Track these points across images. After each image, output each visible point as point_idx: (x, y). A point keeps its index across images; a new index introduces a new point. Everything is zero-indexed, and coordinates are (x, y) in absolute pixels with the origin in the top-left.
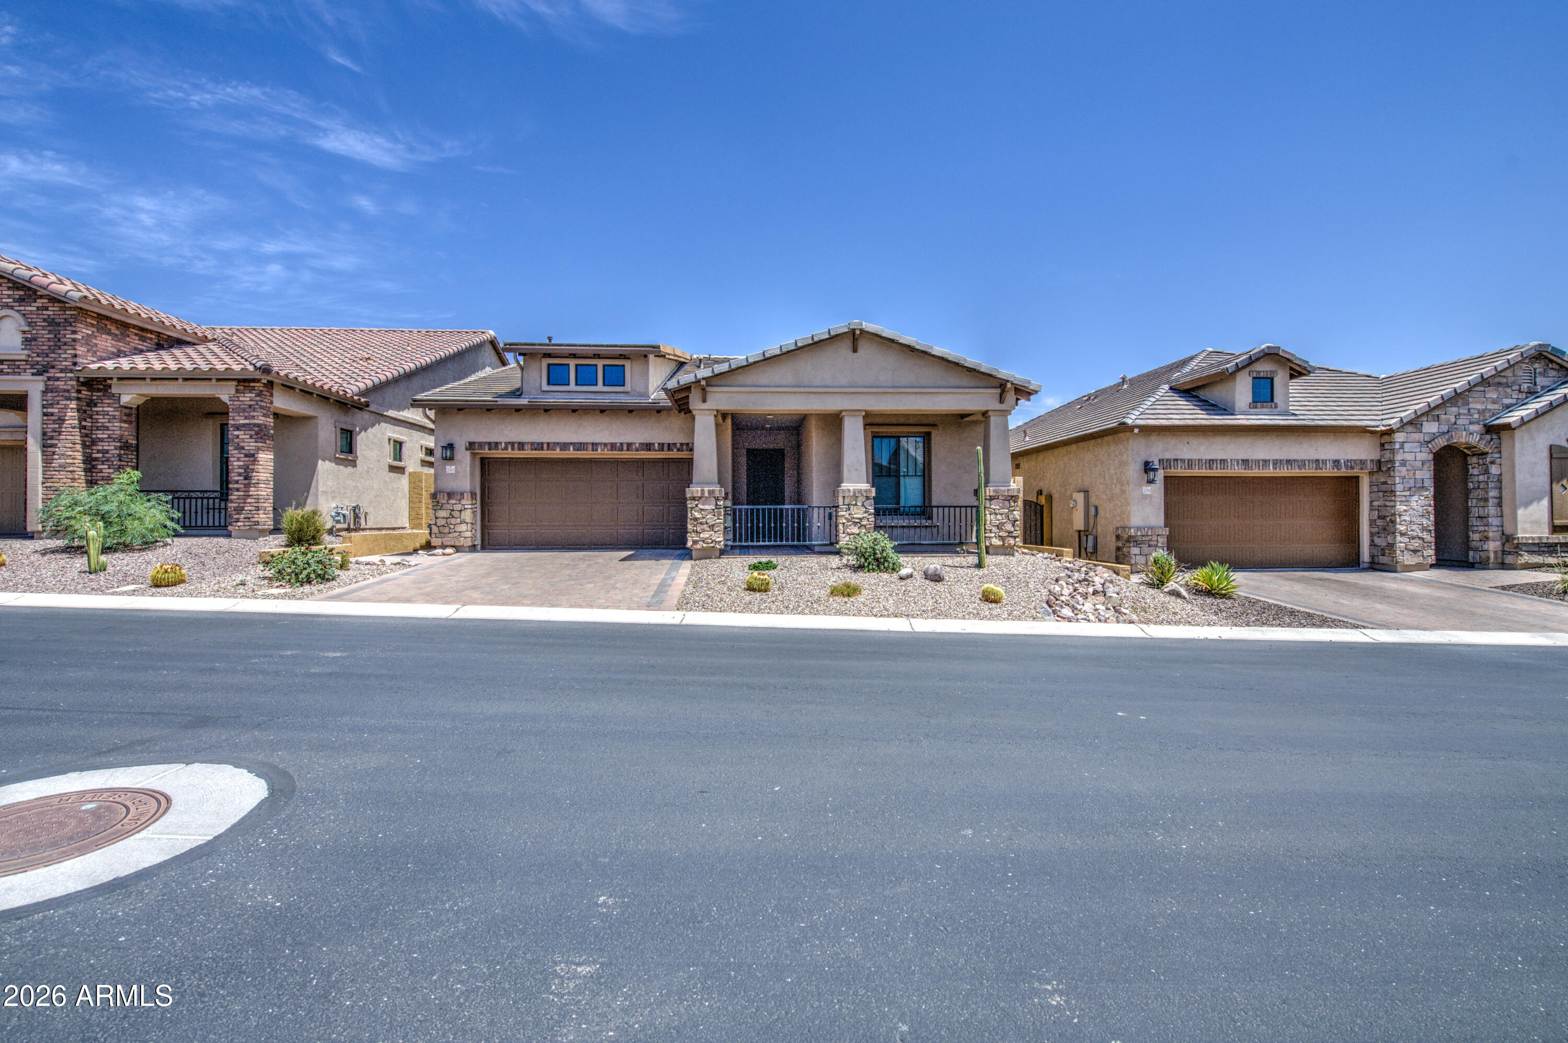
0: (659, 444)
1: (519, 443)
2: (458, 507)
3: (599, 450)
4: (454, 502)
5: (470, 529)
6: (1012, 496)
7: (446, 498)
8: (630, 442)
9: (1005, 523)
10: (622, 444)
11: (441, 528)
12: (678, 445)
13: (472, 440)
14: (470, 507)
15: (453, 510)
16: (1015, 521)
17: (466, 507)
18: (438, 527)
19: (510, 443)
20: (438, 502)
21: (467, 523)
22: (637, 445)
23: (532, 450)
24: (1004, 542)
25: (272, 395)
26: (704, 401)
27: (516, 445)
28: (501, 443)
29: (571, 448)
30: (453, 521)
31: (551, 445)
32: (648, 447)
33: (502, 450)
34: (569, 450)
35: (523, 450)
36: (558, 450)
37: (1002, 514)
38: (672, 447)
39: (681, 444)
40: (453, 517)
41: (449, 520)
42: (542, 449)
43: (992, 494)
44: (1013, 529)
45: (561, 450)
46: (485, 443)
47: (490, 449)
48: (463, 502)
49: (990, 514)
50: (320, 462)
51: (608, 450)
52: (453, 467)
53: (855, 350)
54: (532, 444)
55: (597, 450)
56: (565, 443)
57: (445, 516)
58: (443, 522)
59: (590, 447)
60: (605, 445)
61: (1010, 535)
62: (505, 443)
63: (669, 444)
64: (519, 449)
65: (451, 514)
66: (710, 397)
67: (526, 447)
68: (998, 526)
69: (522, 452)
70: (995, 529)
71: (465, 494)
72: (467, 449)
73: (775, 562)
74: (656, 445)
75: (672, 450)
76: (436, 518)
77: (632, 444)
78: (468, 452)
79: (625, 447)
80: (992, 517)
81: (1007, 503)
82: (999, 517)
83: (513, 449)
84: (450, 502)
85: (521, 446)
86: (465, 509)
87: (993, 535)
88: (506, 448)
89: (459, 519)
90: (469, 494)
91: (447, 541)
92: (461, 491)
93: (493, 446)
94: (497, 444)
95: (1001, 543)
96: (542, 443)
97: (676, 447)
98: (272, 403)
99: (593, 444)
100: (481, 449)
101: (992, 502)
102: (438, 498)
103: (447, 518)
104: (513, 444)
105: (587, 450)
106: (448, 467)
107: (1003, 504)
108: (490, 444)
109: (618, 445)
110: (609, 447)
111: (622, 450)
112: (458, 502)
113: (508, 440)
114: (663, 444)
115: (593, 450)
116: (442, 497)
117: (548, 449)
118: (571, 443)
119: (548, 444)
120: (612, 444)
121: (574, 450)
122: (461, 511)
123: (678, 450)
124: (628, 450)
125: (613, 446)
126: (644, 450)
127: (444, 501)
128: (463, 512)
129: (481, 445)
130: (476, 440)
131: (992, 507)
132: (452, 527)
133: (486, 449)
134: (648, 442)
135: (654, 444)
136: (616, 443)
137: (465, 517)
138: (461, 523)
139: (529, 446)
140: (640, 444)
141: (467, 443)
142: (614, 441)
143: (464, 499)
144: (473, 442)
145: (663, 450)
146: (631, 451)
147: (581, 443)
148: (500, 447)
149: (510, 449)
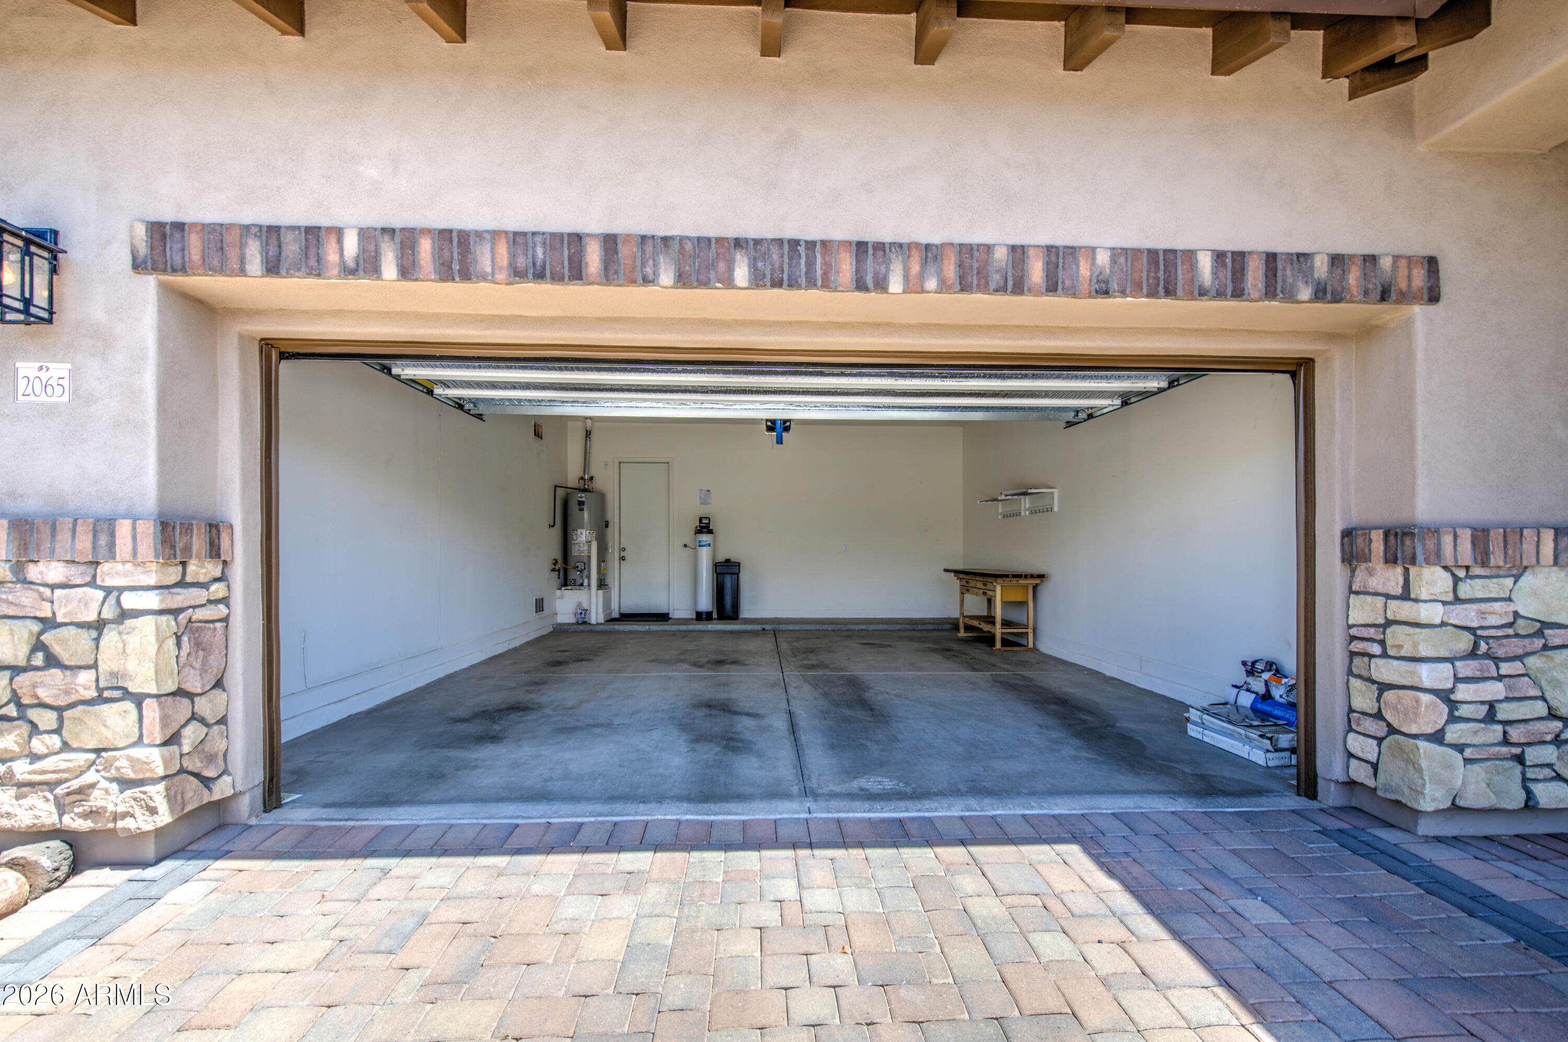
0: (1219, 256)
1: (445, 235)
2: (83, 603)
3: (895, 285)
4: (53, 571)
5: (168, 727)
7: (5, 550)
8: (1060, 240)
10: (1018, 252)
12: (1321, 266)
13: (168, 215)
14: (152, 601)
15: (51, 622)
17: (130, 601)
19: (389, 232)
21: (139, 700)
22: (1103, 258)
23: (518, 274)
27: (426, 246)
28: (339, 232)
29: (741, 274)
30: (54, 686)
31: (625, 251)
32: (1158, 270)
33: (349, 272)
34: (729, 283)
35: (466, 276)
36: (667, 277)
38: (1286, 272)
39: (1337, 260)
40: (51, 663)
41: (26, 679)
42: (577, 273)
45: (682, 280)
46: (246, 229)
47: (272, 268)
48: (115, 572)
51: (944, 287)
52: (58, 369)
54: (519, 239)
55: (881, 285)
56: (703, 242)
57: (6, 654)
59: (846, 266)
60: (929, 251)
62: (365, 234)
63: (1271, 258)
64: (446, 273)
65: (38, 646)
67: (484, 259)
69: (456, 289)
71: (124, 528)
72: (138, 266)
74: (1205, 263)
75: (1290, 297)
77: (1072, 251)
78: (149, 284)
79: (1036, 272)
83: (406, 271)
84: (28, 572)
85: (456, 250)
86: (124, 615)
88: (368, 266)
89: (86, 676)
90: (148, 530)
92: (102, 508)
93: (292, 248)
94: (312, 234)
96: (577, 239)
97: (1307, 273)
99: (861, 247)
100: (222, 270)
103: (17, 670)
104: (407, 238)
105: (826, 286)
106: (26, 368)
108: (271, 234)
109: (1001, 254)
110: (951, 270)
111: (1019, 288)
112: (78, 573)
113: (376, 220)
114: (1240, 257)
115: (861, 286)
117: (610, 273)
118: (738, 243)
119: (610, 242)
120: (965, 250)
121: (757, 280)
122: (99, 626)
123: (1320, 293)
124: (1052, 287)
125: (971, 266)
128: (110, 637)
129: (222, 242)
130: (188, 217)
132: (46, 718)
133: (255, 265)
134: (1161, 243)
135: (1190, 255)
136: (989, 248)
137: (131, 666)
138: (100, 700)
139: (503, 250)
140: (1117, 253)
141: (141, 231)
142: (977, 237)
143: (112, 556)
144: (179, 227)
145: (1238, 293)
146: (1072, 292)
147: (794, 243)
148: (332, 257)
149: (390, 270)
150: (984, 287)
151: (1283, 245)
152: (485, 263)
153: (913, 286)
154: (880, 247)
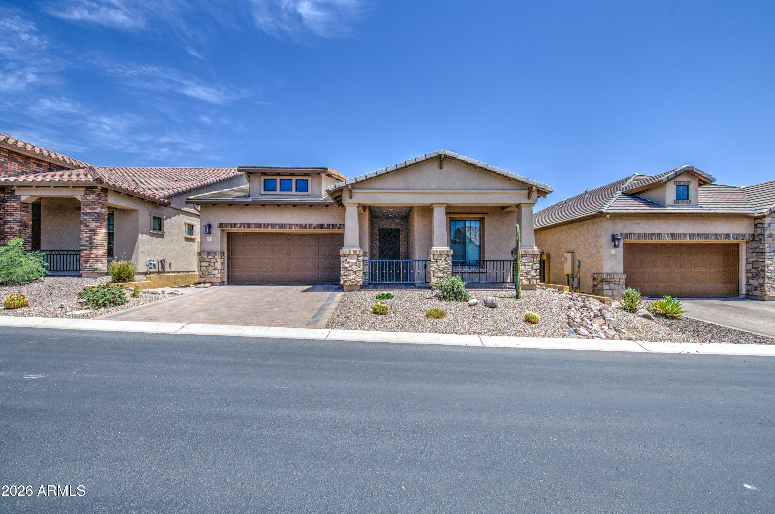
0: (327, 225)
1: (248, 224)
2: (213, 260)
3: (293, 228)
4: (211, 257)
5: (220, 273)
6: (535, 255)
7: (206, 255)
8: (310, 223)
9: (531, 271)
10: (306, 225)
11: (204, 272)
12: (338, 225)
13: (221, 223)
14: (220, 260)
15: (210, 262)
16: (536, 270)
17: (218, 260)
18: (202, 271)
19: (243, 224)
20: (202, 257)
21: (218, 269)
22: (315, 225)
23: (255, 228)
24: (530, 282)
25: (107, 196)
26: (351, 198)
27: (246, 225)
28: (237, 224)
29: (277, 227)
30: (210, 268)
31: (266, 225)
32: (321, 226)
33: (238, 228)
34: (276, 228)
36: (270, 228)
37: (529, 266)
39: (340, 225)
40: (210, 266)
41: (208, 267)
42: (261, 228)
43: (523, 253)
44: (535, 275)
45: (271, 228)
46: (229, 224)
47: (231, 227)
48: (216, 257)
49: (522, 266)
50: (140, 235)
51: (298, 228)
52: (211, 238)
53: (441, 168)
54: (255, 224)
55: (292, 228)
56: (274, 224)
57: (206, 265)
58: (205, 269)
59: (288, 226)
60: (297, 225)
61: (534, 278)
62: (240, 224)
64: (248, 228)
65: (209, 264)
66: (354, 196)
67: (252, 226)
68: (526, 272)
69: (249, 229)
70: (524, 275)
71: (217, 253)
72: (218, 227)
73: (392, 294)
74: (326, 225)
76: (201, 266)
77: (312, 224)
78: (219, 229)
79: (308, 226)
80: (523, 267)
81: (532, 259)
82: (527, 267)
83: (244, 228)
84: (209, 257)
85: (249, 225)
86: (217, 261)
87: (523, 278)
88: (240, 227)
89: (213, 267)
90: (220, 253)
91: (207, 279)
92: (215, 251)
93: (233, 225)
94: (235, 224)
95: (528, 283)
96: (261, 224)
97: (337, 227)
98: (107, 201)
99: (290, 224)
100: (227, 228)
101: (523, 258)
102: (202, 255)
103: (207, 267)
104: (244, 224)
105: (286, 228)
106: (208, 238)
107: (529, 259)
108: (231, 224)
109: (304, 225)
110: (299, 227)
111: (306, 228)
112: (213, 257)
113: (241, 222)
114: (329, 225)
115: (289, 228)
116: (204, 254)
117: (264, 227)
118: (277, 224)
119: (264, 224)
120: (300, 224)
121: (279, 228)
122: (215, 262)
123: (338, 228)
124: (309, 228)
125: (301, 226)
126: (319, 228)
127: (205, 257)
128: (216, 263)
129: (226, 225)
130: (223, 223)
131: (523, 261)
132: (210, 271)
133: (229, 227)
134: (321, 223)
135: (324, 224)
136: (303, 224)
137: (218, 266)
138: (215, 269)
139: (254, 225)
140: (316, 224)
141: (219, 224)
142: (302, 223)
143: (216, 255)
144: (222, 224)
145: (329, 228)
146: (312, 228)
147: (283, 224)
148: (237, 226)
149: (242, 227)
150: (302, 228)
151: (334, 223)
152: (252, 227)
153: (295, 228)
154: (292, 224)
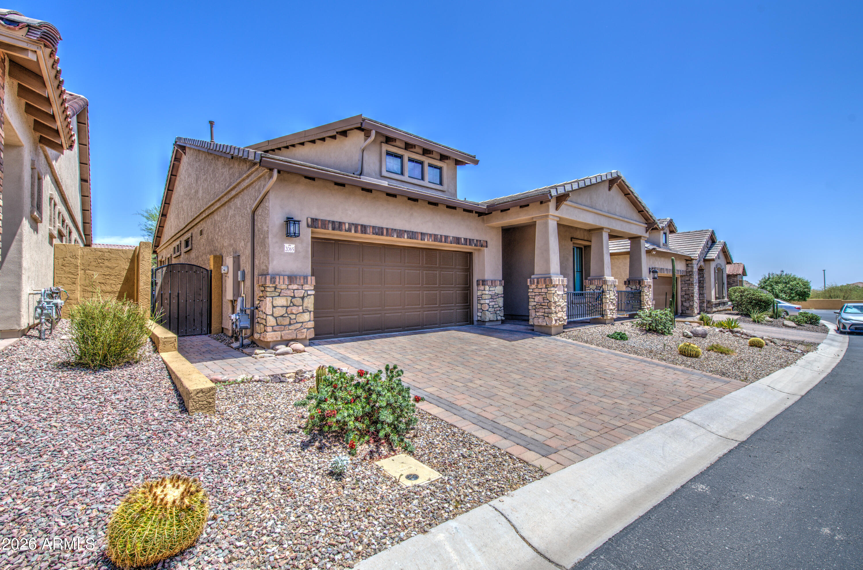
0: (464, 239)
1: (362, 225)
2: (300, 293)
3: (426, 240)
4: (295, 287)
7: (287, 282)
8: (446, 235)
10: (441, 236)
11: (280, 319)
13: (314, 217)
14: (313, 292)
15: (294, 297)
17: (309, 293)
18: (276, 318)
19: (353, 224)
20: (275, 288)
21: (310, 312)
22: (451, 238)
23: (373, 234)
27: (359, 227)
28: (345, 223)
30: (295, 310)
31: (390, 231)
32: (457, 240)
33: (346, 231)
34: (404, 238)
35: (365, 233)
36: (395, 236)
38: (472, 242)
39: (477, 240)
40: (294, 305)
41: (289, 309)
42: (382, 234)
45: (397, 237)
46: (329, 221)
47: (333, 229)
48: (306, 287)
51: (432, 241)
52: (293, 246)
53: (610, 189)
54: (374, 227)
55: (424, 240)
56: (400, 230)
57: (285, 304)
58: (283, 311)
59: (420, 236)
60: (431, 235)
62: (349, 224)
63: (470, 240)
64: (362, 232)
65: (291, 302)
69: (364, 235)
72: (308, 226)
75: (472, 245)
76: (274, 307)
77: (447, 236)
78: (310, 230)
79: (443, 239)
83: (356, 231)
84: (290, 287)
85: (364, 229)
86: (308, 295)
88: (349, 230)
89: (301, 308)
91: (287, 334)
92: (303, 274)
93: (337, 226)
94: (340, 223)
96: (382, 228)
97: (474, 242)
99: (422, 233)
100: (323, 228)
102: (277, 283)
103: (287, 307)
104: (356, 226)
105: (417, 239)
106: (286, 245)
108: (333, 222)
110: (433, 238)
111: (441, 242)
112: (300, 287)
113: (351, 222)
114: (466, 239)
115: (422, 240)
116: (281, 281)
117: (387, 235)
118: (405, 231)
119: (387, 229)
120: (435, 235)
121: (408, 238)
122: (303, 298)
123: (475, 245)
124: (445, 242)
125: (435, 238)
127: (284, 287)
128: (305, 300)
129: (324, 223)
130: (318, 218)
132: (293, 317)
133: (330, 228)
134: (458, 236)
135: (461, 238)
136: (438, 235)
137: (309, 305)
138: (304, 312)
139: (371, 229)
140: (453, 237)
141: (309, 220)
142: (436, 233)
143: (307, 284)
144: (316, 219)
145: (466, 245)
146: (447, 243)
147: (413, 232)
148: (344, 228)
149: (353, 231)
150: (437, 241)
151: (471, 238)
152: (368, 231)
153: (428, 240)
154: (424, 234)
